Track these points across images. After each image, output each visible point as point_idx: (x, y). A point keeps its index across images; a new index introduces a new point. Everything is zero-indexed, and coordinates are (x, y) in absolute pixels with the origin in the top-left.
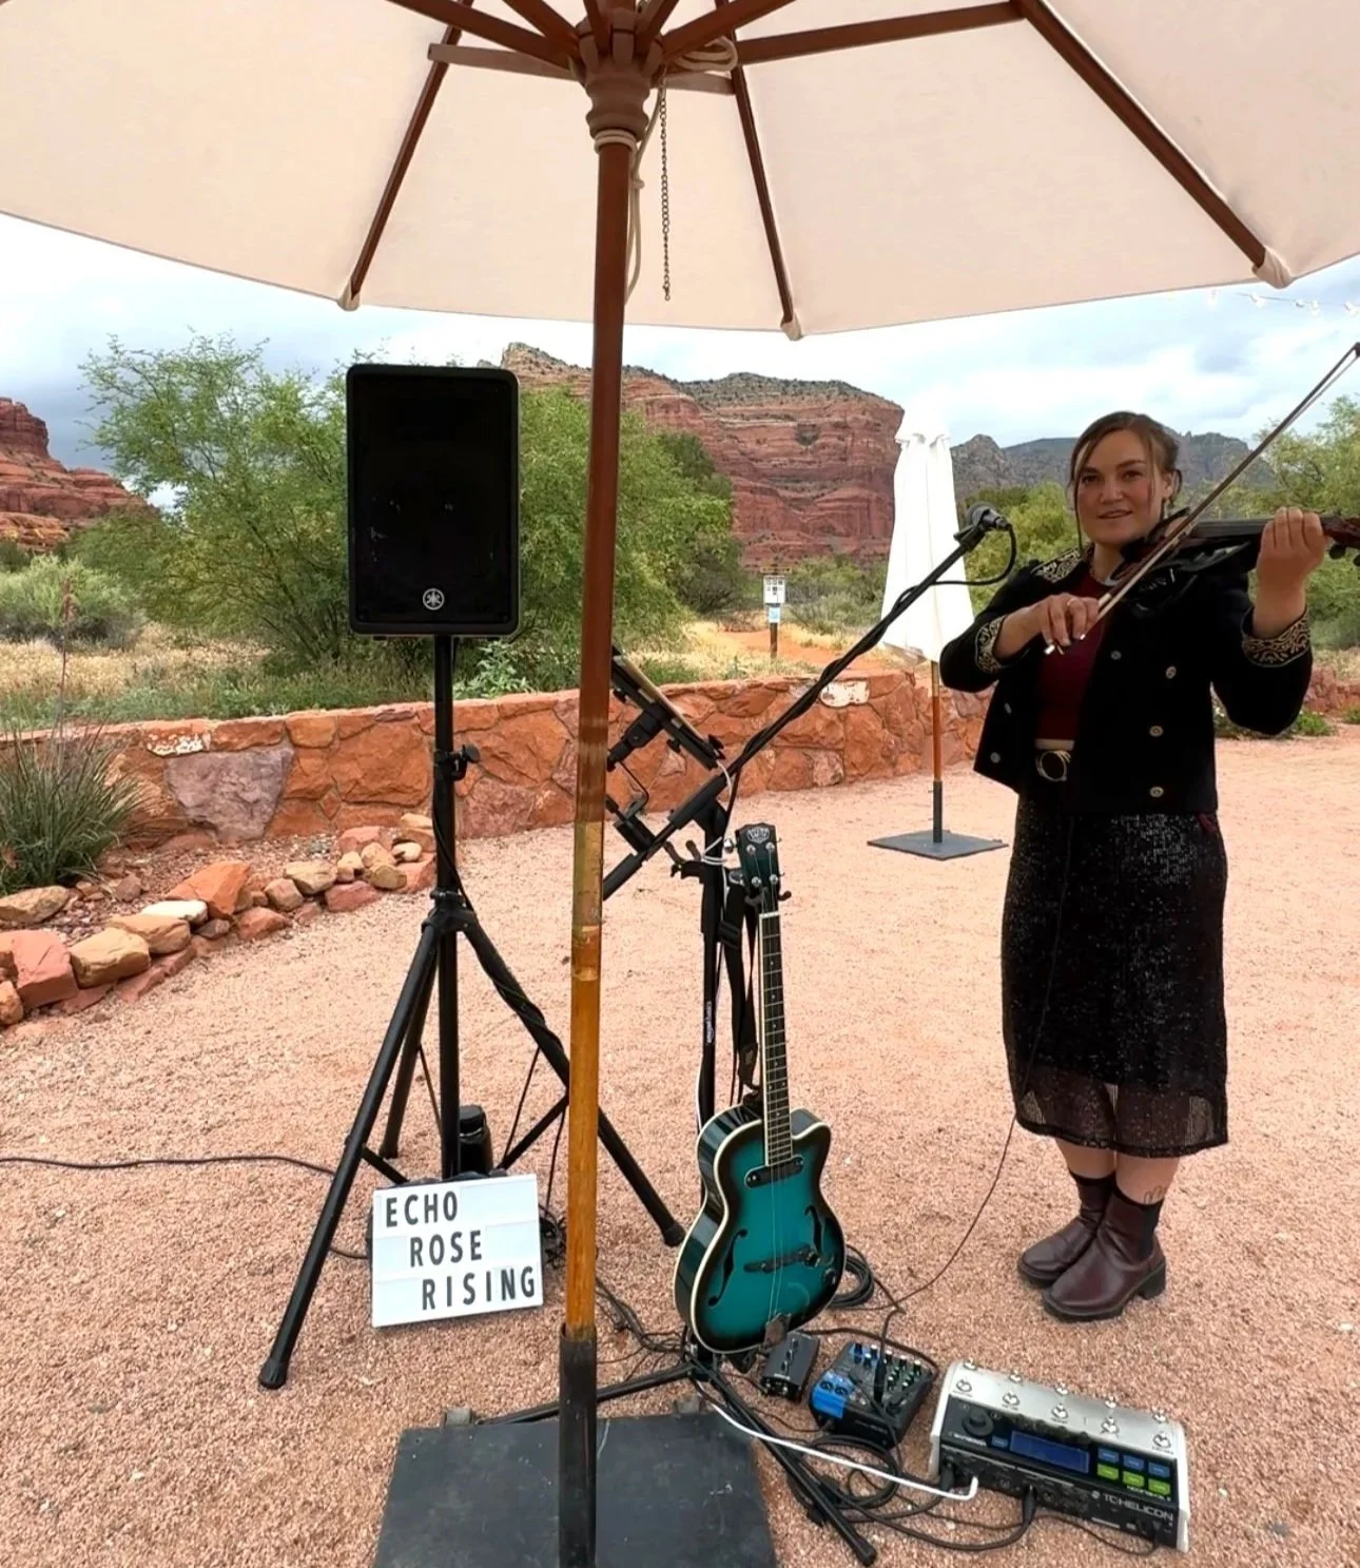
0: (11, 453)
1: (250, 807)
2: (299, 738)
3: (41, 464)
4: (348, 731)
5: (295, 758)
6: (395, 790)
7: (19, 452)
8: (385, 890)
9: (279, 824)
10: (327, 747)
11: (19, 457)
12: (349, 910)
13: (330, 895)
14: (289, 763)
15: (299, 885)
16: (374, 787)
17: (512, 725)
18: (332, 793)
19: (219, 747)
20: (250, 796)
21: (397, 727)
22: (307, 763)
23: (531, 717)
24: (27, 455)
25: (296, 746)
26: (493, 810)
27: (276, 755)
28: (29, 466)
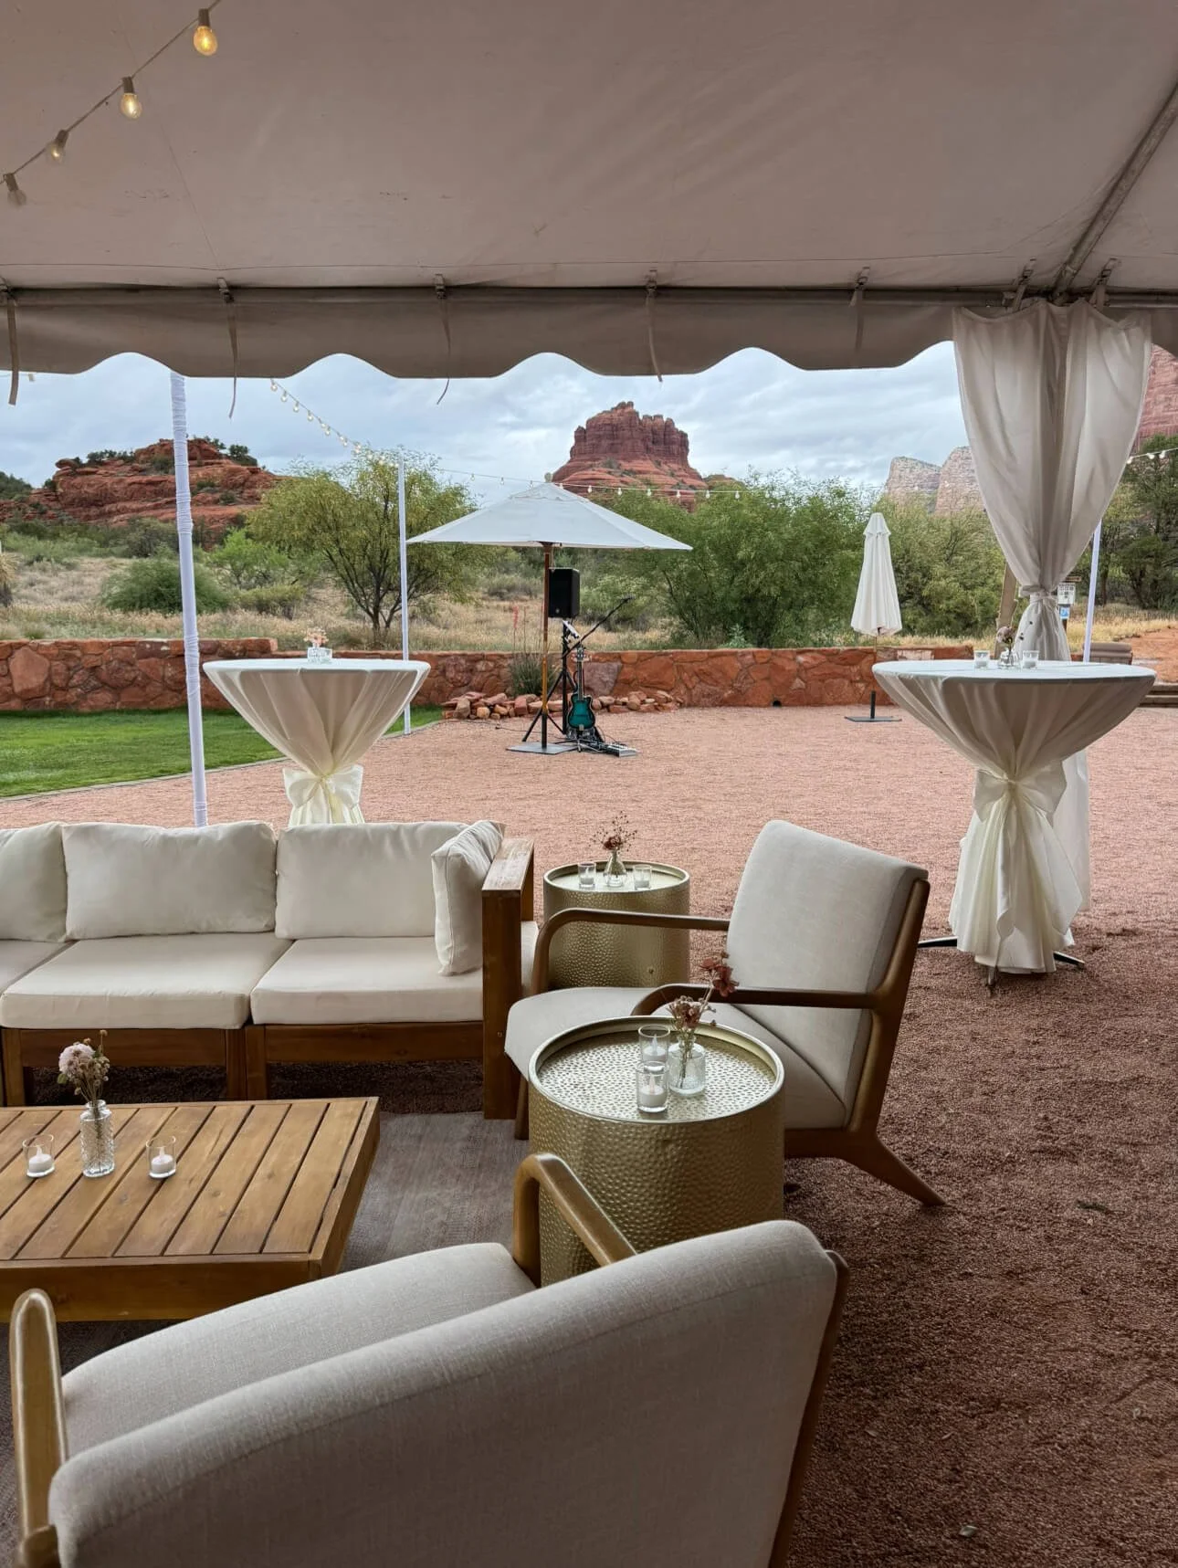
0: (659, 464)
1: (605, 683)
2: (624, 660)
3: (683, 473)
4: (642, 658)
5: (622, 667)
6: (661, 683)
7: (666, 463)
8: (632, 710)
9: (615, 691)
10: (635, 663)
11: (666, 468)
12: (617, 713)
13: (611, 707)
14: (620, 670)
15: (602, 703)
16: (653, 681)
17: (715, 661)
18: (635, 682)
19: (594, 660)
20: (605, 679)
21: (662, 658)
22: (626, 669)
23: (724, 658)
24: (672, 465)
25: (623, 662)
26: (704, 696)
27: (615, 665)
28: (672, 475)
